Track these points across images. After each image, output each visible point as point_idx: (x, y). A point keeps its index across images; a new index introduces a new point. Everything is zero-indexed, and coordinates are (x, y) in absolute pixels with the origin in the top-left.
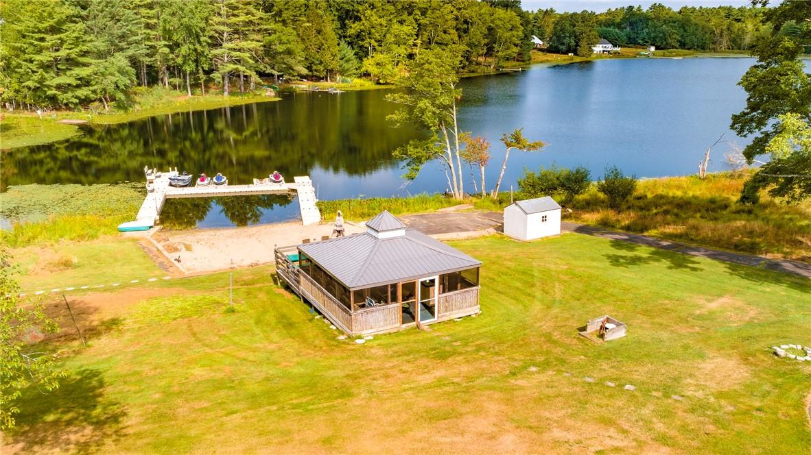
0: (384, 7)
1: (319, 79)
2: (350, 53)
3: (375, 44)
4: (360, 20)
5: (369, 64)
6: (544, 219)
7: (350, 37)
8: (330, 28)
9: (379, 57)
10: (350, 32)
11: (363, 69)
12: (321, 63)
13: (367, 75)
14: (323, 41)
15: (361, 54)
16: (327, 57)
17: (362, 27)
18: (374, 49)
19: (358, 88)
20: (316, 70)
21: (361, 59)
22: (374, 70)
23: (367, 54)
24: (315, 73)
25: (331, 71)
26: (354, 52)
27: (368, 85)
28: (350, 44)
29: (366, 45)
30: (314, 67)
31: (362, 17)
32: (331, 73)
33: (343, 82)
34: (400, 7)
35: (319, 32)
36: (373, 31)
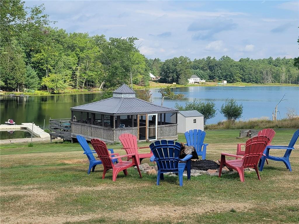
0: (56, 45)
1: (11, 90)
2: (34, 73)
3: (51, 68)
4: (41, 52)
5: (46, 81)
6: (195, 121)
7: (33, 63)
8: (21, 57)
9: (53, 76)
10: (33, 60)
11: (43, 84)
12: (14, 79)
13: (44, 88)
14: (15, 65)
15: (41, 74)
16: (18, 75)
17: (42, 57)
18: (50, 71)
19: (40, 95)
20: (10, 84)
21: (40, 77)
22: (49, 84)
23: (44, 75)
24: (9, 85)
25: (21, 85)
26: (36, 73)
27: (46, 94)
28: (34, 67)
29: (45, 68)
30: (9, 82)
31: (42, 51)
32: (20, 86)
33: (28, 92)
34: (66, 46)
35: (12, 59)
36: (50, 59)
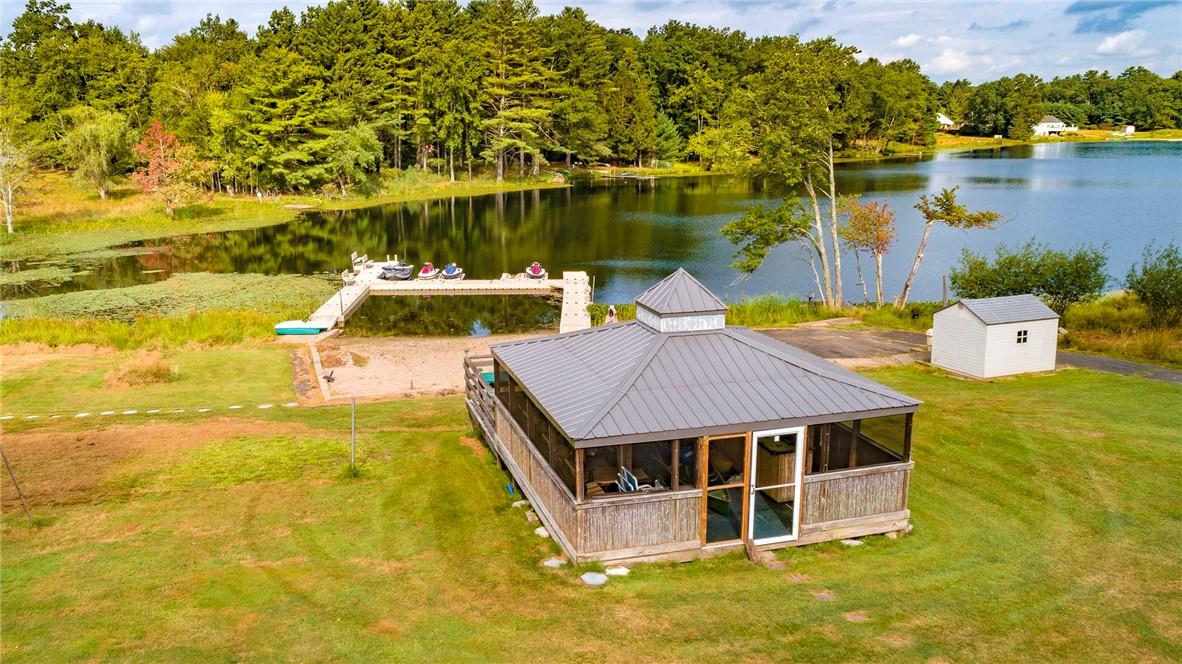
0: (721, 67)
1: (627, 163)
2: (671, 128)
3: (707, 116)
4: (688, 83)
5: (697, 144)
6: (1022, 337)
7: (672, 107)
8: (645, 95)
9: (713, 133)
10: (673, 100)
11: (690, 149)
12: (631, 141)
13: (694, 158)
14: (635, 113)
15: (687, 129)
16: (639, 134)
17: (690, 93)
18: (706, 123)
19: (681, 174)
20: (623, 151)
21: (686, 136)
22: (705, 151)
23: (695, 130)
24: (622, 155)
25: (644, 153)
26: (677, 126)
27: (694, 170)
28: (673, 116)
29: (695, 118)
30: (621, 147)
31: (690, 80)
32: (644, 155)
33: (659, 167)
34: (744, 67)
35: (630, 100)
36: (705, 98)
